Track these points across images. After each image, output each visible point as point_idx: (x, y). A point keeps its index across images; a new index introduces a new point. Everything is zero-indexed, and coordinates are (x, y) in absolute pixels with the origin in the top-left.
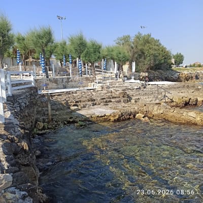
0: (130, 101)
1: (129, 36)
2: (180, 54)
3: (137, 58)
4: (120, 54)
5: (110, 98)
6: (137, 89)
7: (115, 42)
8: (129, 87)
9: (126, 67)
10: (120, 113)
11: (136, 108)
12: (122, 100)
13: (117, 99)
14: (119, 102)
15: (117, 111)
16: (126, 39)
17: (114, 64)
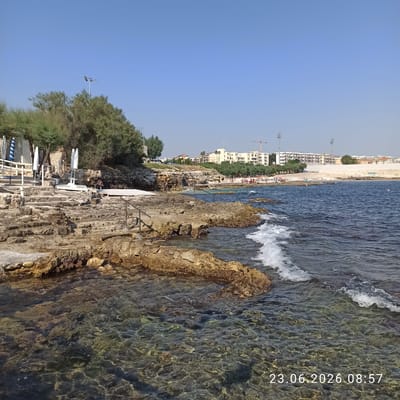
0: (73, 231)
1: (63, 95)
2: (157, 138)
3: (79, 141)
4: (45, 129)
5: (29, 226)
6: (83, 204)
7: (32, 102)
8: (67, 201)
9: (56, 158)
10: (55, 259)
11: (88, 247)
12: (56, 230)
13: (45, 229)
14: (50, 233)
15: (47, 254)
16: (57, 100)
17: (32, 150)
